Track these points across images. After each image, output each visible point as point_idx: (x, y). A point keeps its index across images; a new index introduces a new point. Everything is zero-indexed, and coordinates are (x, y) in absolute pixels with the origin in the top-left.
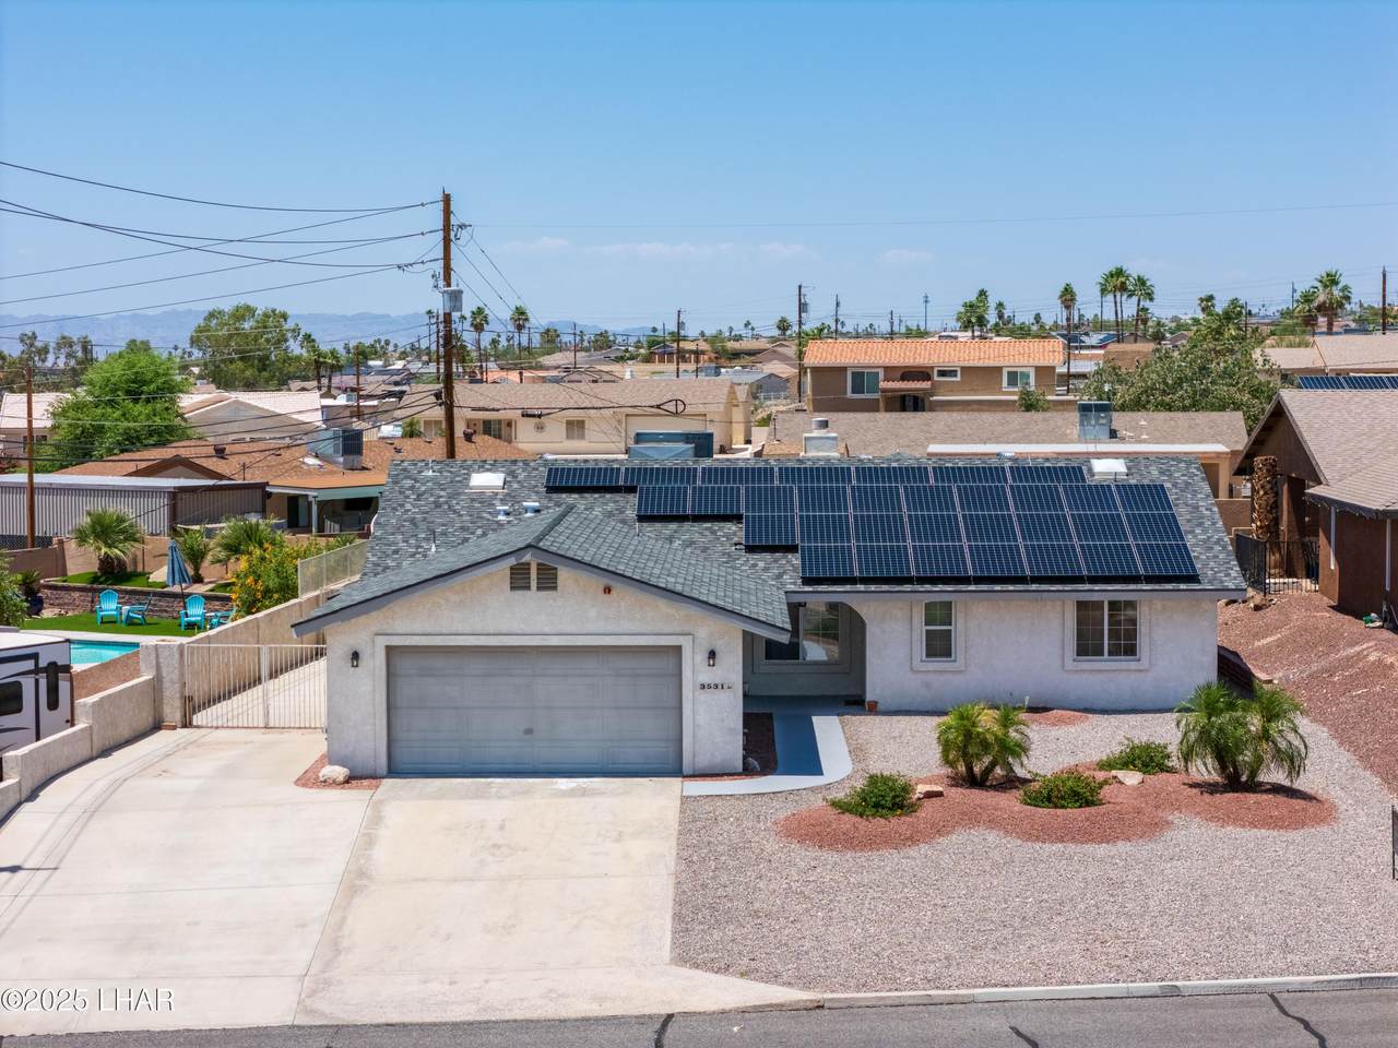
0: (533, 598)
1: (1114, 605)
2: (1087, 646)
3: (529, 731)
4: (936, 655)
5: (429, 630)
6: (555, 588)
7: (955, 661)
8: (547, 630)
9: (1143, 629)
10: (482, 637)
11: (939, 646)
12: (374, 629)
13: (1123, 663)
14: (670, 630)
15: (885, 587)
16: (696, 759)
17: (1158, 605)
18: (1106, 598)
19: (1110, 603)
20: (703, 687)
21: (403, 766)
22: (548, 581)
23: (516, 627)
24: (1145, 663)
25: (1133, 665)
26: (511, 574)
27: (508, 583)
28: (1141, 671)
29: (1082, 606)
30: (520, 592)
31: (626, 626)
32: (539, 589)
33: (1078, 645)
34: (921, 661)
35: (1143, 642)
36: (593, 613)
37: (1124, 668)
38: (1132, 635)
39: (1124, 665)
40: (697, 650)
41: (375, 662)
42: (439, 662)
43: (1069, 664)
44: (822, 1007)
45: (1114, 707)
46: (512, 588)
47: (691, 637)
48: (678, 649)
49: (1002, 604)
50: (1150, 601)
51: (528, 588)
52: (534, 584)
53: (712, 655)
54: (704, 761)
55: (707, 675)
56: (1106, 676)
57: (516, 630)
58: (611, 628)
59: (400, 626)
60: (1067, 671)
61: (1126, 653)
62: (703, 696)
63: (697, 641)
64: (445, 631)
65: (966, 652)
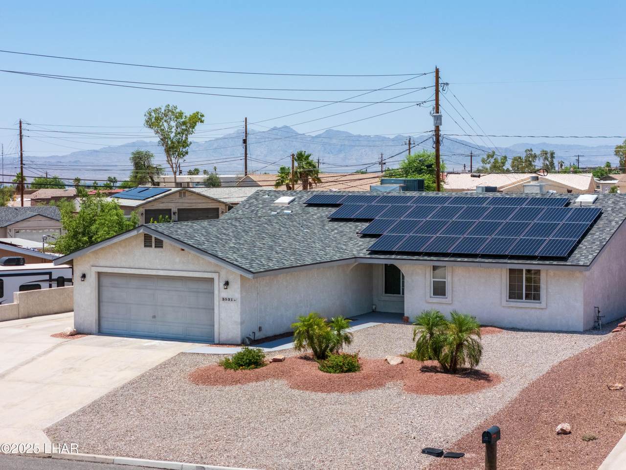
0: (153, 250)
1: (528, 271)
2: (514, 294)
3: (154, 317)
4: (438, 295)
5: (112, 265)
6: (162, 247)
7: (447, 298)
8: (159, 267)
9: (543, 286)
10: (132, 269)
11: (439, 290)
12: (91, 263)
13: (531, 304)
14: (209, 270)
15: (405, 257)
16: (220, 337)
17: (551, 273)
18: (524, 268)
19: (526, 270)
20: (223, 299)
21: (105, 330)
22: (159, 244)
23: (147, 265)
24: (543, 305)
25: (537, 306)
26: (145, 239)
27: (143, 243)
28: (542, 309)
29: (512, 271)
30: (148, 248)
31: (191, 267)
32: (156, 247)
33: (510, 293)
34: (430, 297)
35: (543, 293)
36: (177, 260)
37: (533, 307)
38: (537, 289)
39: (532, 305)
40: (220, 280)
41: (92, 279)
42: (118, 281)
43: (504, 303)
44: (51, 457)
45: (528, 328)
46: (145, 246)
47: (218, 274)
48: (212, 280)
49: (471, 269)
50: (547, 270)
51: (151, 246)
52: (153, 245)
53: (227, 283)
54: (223, 338)
55: (225, 294)
56: (523, 310)
57: (147, 267)
58: (185, 268)
59: (102, 263)
60: (503, 307)
61: (534, 299)
62: (223, 304)
63: (221, 276)
64: (118, 266)
65: (452, 293)
